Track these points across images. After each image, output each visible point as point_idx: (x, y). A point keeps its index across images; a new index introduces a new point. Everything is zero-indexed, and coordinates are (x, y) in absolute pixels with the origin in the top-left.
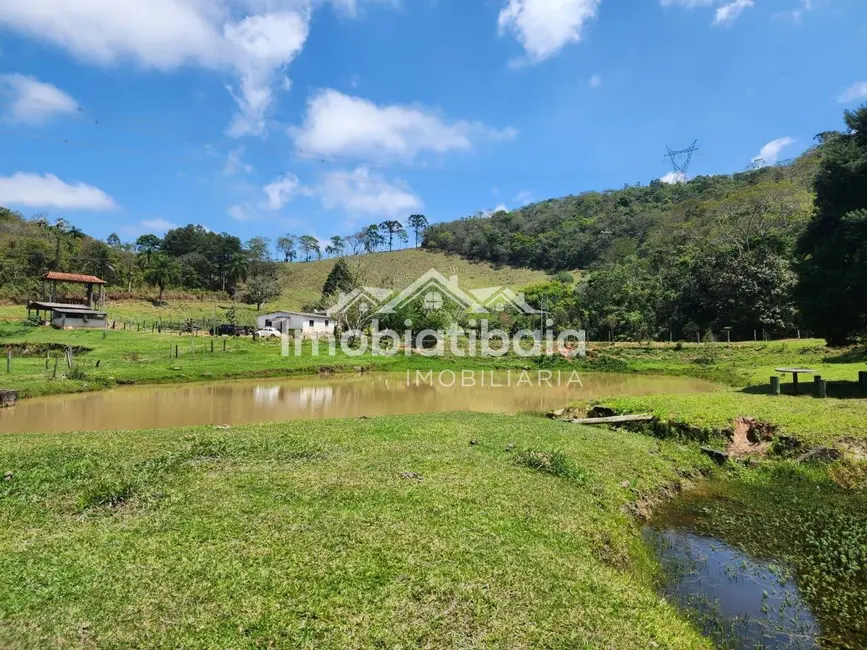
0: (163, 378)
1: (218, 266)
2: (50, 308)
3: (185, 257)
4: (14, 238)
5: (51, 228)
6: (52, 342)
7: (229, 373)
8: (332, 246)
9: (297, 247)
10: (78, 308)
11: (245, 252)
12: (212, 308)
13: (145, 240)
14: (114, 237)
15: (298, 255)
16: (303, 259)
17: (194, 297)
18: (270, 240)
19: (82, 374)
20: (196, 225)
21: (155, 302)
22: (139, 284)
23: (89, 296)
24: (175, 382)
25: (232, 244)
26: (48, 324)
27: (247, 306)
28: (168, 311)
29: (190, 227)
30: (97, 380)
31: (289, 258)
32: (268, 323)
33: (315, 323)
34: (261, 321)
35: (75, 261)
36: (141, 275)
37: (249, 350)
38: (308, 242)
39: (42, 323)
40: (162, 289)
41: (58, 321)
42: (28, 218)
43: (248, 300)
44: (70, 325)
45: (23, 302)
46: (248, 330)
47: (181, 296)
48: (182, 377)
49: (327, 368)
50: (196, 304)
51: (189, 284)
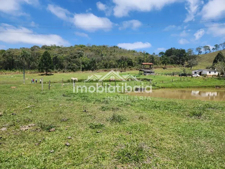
0: (171, 87)
1: (179, 58)
2: (143, 71)
3: (171, 56)
4: (136, 56)
5: (143, 53)
6: (145, 78)
7: (188, 86)
8: (215, 48)
9: (203, 50)
10: (149, 70)
11: (187, 53)
12: (178, 69)
13: (161, 53)
14: (154, 54)
15: (203, 52)
16: (205, 53)
17: (173, 66)
18: (194, 49)
19: (155, 85)
20: (173, 48)
21: (164, 68)
22: (160, 64)
23: (150, 68)
24: (174, 88)
25: (183, 51)
26: (143, 74)
27: (188, 68)
28: (167, 70)
29: (172, 48)
30: (157, 87)
31: (200, 53)
32: (195, 73)
33: (211, 72)
34: (193, 72)
35: (147, 60)
36: (161, 62)
37: (191, 80)
38: (206, 48)
39: (142, 74)
40: (166, 65)
41: (145, 74)
42: (138, 52)
43: (188, 66)
44: (147, 74)
45: (138, 70)
46: (189, 75)
47: (170, 66)
48: (176, 87)
49: (218, 86)
50: (174, 68)
51: (172, 63)
